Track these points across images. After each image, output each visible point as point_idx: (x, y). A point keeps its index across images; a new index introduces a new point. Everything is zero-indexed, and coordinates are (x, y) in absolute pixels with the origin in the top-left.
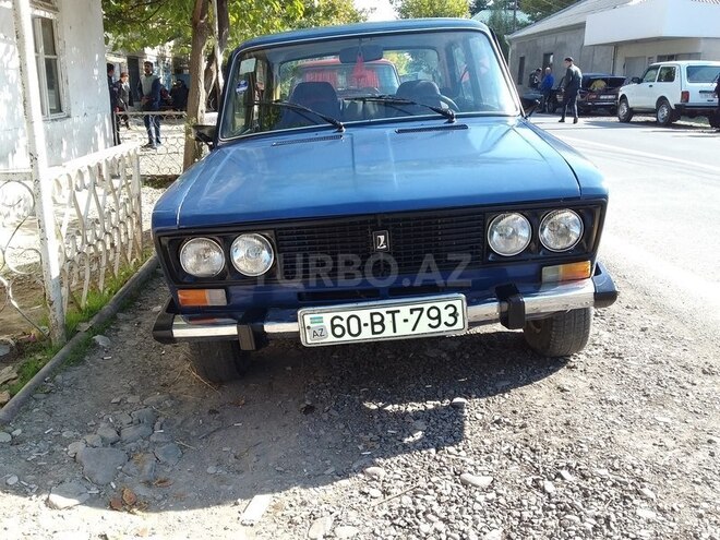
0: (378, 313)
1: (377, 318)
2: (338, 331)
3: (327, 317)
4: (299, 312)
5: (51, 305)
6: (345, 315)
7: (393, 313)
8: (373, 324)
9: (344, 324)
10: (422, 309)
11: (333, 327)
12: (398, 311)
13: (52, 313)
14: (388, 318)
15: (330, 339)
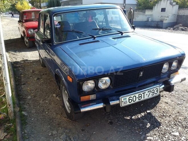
0: (140, 94)
1: (140, 96)
2: (130, 101)
3: (128, 98)
4: (120, 98)
5: (9, 106)
6: (132, 96)
7: (144, 93)
8: (139, 97)
9: (132, 99)
10: (150, 91)
11: (129, 100)
12: (145, 93)
13: (10, 108)
14: (143, 95)
15: (128, 103)
